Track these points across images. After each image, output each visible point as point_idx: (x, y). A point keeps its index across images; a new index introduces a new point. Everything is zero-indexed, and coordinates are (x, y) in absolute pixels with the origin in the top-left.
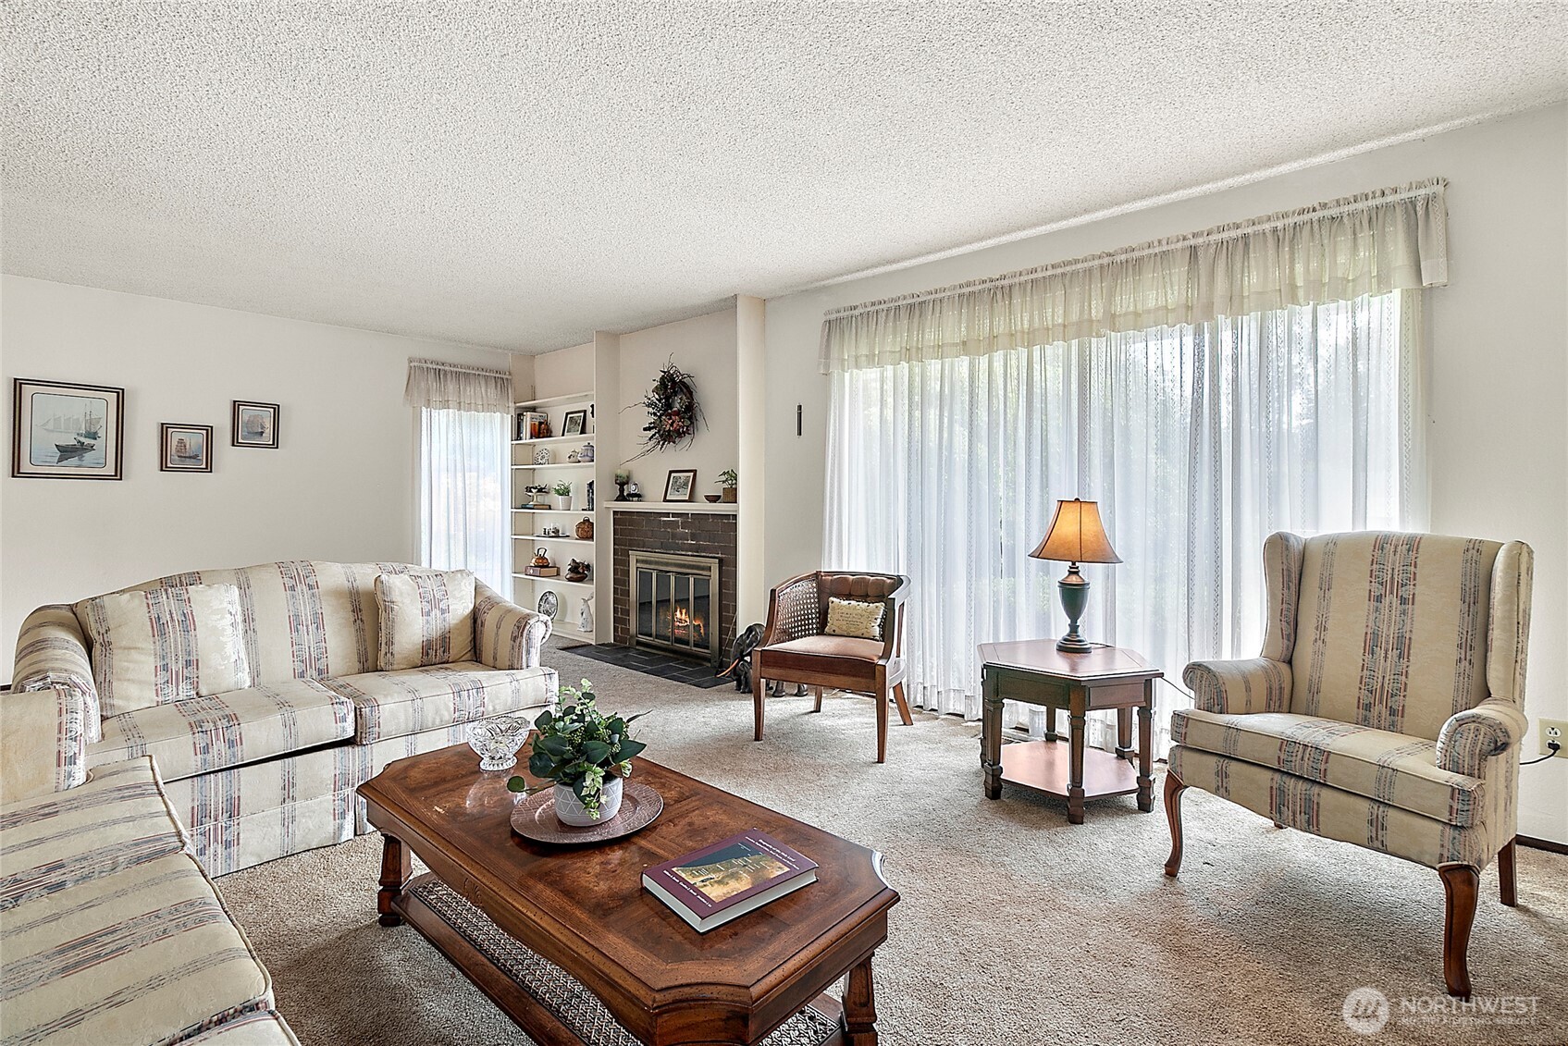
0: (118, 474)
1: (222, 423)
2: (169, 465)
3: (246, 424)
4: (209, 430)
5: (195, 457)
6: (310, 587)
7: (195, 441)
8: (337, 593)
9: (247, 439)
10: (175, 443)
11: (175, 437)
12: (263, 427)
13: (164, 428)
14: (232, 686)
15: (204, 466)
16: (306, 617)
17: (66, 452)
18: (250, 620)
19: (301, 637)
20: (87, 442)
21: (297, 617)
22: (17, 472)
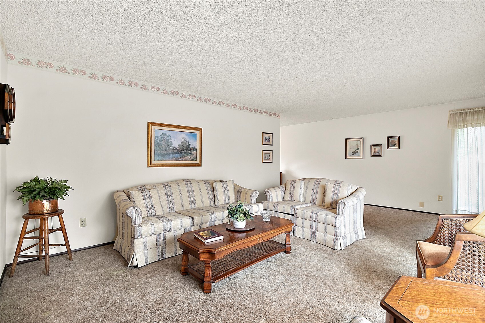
0: (363, 158)
1: (384, 143)
2: (373, 155)
3: (391, 143)
4: (381, 145)
5: (378, 153)
6: (318, 184)
7: (378, 148)
9: (391, 147)
10: (374, 149)
11: (374, 148)
12: (395, 143)
13: (371, 146)
15: (380, 155)
16: (315, 191)
17: (354, 153)
18: (307, 189)
19: (313, 194)
20: (357, 150)
21: (314, 190)
22: (346, 158)
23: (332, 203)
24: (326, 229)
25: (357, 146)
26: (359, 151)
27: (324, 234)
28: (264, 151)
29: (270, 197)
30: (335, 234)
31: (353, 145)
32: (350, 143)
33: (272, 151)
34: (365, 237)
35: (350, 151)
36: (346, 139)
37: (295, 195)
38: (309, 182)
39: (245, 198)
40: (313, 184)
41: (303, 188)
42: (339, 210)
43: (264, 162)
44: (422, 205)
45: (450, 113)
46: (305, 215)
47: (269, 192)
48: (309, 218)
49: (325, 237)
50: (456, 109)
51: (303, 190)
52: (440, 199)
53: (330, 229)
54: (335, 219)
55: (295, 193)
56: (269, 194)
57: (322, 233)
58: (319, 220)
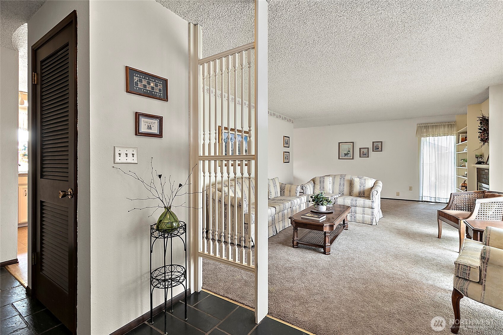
0: (353, 159)
1: (370, 147)
3: (375, 147)
4: (368, 148)
6: (344, 179)
7: (365, 151)
8: (348, 180)
9: (376, 150)
10: (362, 152)
11: (362, 150)
12: (379, 147)
14: (329, 193)
16: (342, 184)
17: (346, 155)
18: (334, 183)
19: (340, 187)
20: (348, 152)
21: (340, 183)
22: (339, 158)
23: (360, 193)
24: (364, 211)
25: (349, 149)
26: (350, 153)
27: (362, 215)
28: (285, 152)
29: (307, 190)
30: (372, 214)
31: (345, 148)
32: (343, 146)
33: (289, 152)
34: (382, 217)
35: (342, 153)
36: (339, 143)
37: (325, 189)
38: (334, 178)
39: (290, 191)
40: (339, 179)
41: (331, 182)
42: (372, 197)
43: (285, 162)
44: (398, 194)
45: (418, 126)
46: (346, 202)
47: (305, 187)
48: (349, 204)
49: (363, 217)
50: (421, 123)
51: (331, 184)
52: (410, 189)
53: (369, 211)
54: (372, 203)
55: (325, 187)
56: (306, 188)
57: (360, 215)
58: (358, 205)
